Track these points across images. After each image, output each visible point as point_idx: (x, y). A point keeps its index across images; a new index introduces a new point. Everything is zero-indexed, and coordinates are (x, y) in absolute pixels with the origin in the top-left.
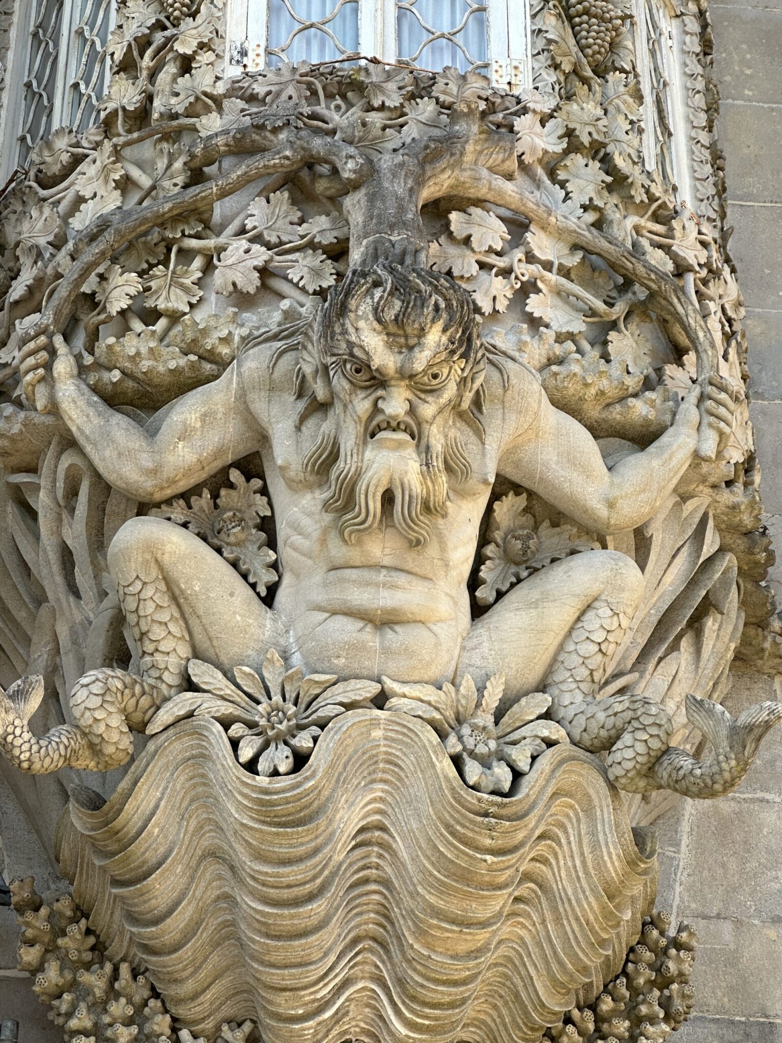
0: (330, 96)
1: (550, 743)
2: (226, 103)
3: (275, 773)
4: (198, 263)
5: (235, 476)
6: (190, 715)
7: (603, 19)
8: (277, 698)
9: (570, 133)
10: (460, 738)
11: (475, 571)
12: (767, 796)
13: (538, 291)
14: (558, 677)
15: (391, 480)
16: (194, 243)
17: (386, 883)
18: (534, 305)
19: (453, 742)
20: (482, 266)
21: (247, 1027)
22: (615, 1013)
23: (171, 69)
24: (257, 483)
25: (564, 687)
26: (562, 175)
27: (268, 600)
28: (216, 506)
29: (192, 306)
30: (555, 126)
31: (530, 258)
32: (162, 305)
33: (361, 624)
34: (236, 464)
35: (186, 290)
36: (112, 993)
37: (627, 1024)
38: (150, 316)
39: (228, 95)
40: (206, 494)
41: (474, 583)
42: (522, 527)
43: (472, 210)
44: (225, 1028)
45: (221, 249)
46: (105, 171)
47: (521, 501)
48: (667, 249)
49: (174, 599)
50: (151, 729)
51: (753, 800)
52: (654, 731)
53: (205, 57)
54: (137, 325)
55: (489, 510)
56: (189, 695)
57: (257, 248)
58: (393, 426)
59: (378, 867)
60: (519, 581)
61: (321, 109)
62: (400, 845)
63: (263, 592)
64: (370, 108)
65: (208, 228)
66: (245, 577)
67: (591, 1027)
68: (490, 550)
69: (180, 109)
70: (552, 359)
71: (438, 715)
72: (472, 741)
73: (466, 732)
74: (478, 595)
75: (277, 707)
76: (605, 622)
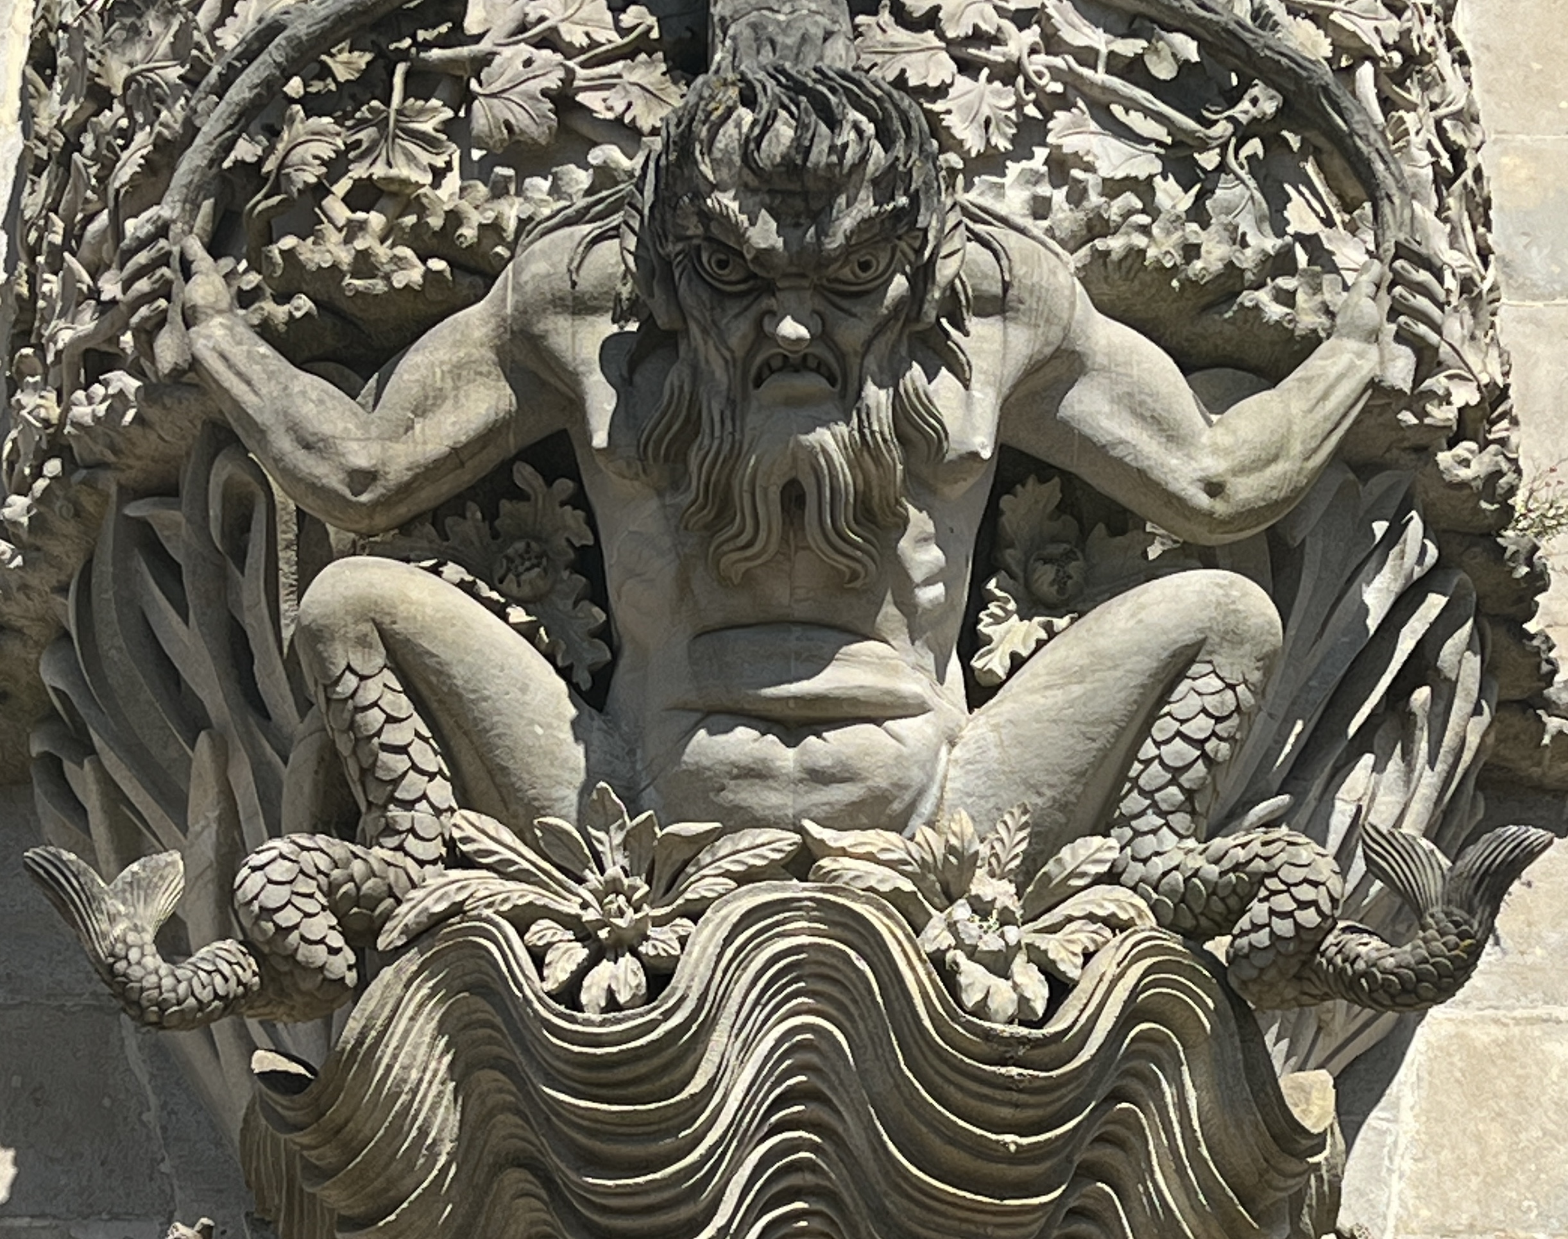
3: (612, 1004)
4: (443, 92)
5: (525, 474)
6: (457, 910)
8: (615, 872)
10: (952, 926)
12: (1557, 1011)
13: (1072, 104)
14: (1129, 807)
15: (795, 468)
16: (438, 57)
19: (936, 935)
20: (963, 63)
24: (565, 486)
25: (1140, 824)
28: (495, 533)
29: (436, 172)
31: (1053, 44)
32: (381, 173)
34: (527, 454)
35: (425, 143)
40: (473, 509)
41: (968, 643)
42: (1054, 540)
45: (483, 63)
47: (1052, 491)
48: (1320, 18)
49: (420, 702)
50: (388, 939)
51: (1531, 1021)
52: (1306, 893)
54: (340, 212)
56: (455, 874)
57: (545, 56)
58: (794, 363)
59: (813, 1169)
60: (1052, 634)
62: (849, 1127)
63: (585, 680)
65: (461, 27)
68: (995, 582)
70: (1098, 227)
71: (907, 886)
72: (971, 928)
73: (961, 911)
74: (977, 663)
75: (614, 887)
76: (1210, 702)
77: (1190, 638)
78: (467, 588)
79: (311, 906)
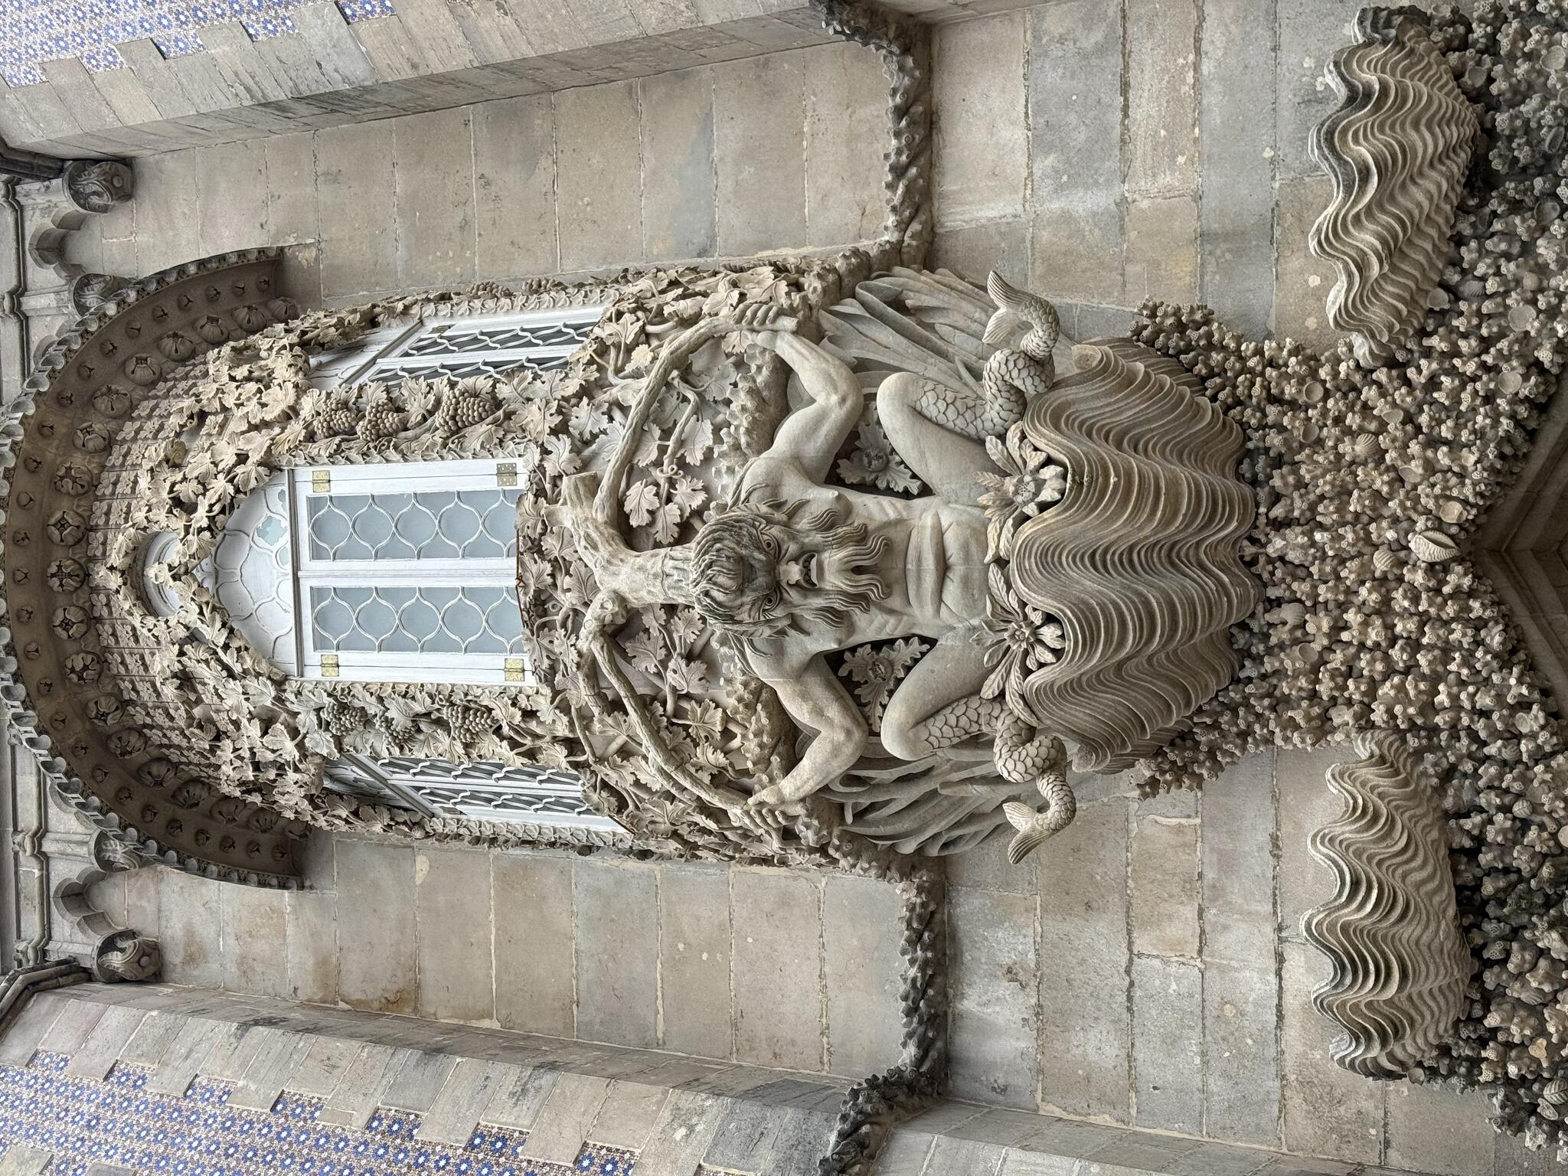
0: (545, 613)
1: (1023, 437)
2: (558, 688)
3: (1062, 637)
4: (685, 705)
5: (843, 672)
6: (1022, 697)
7: (458, 403)
8: (1006, 635)
9: (554, 432)
10: (1025, 503)
11: (897, 495)
12: (1029, 237)
13: (683, 456)
14: (971, 430)
15: (846, 570)
16: (670, 706)
17: (1131, 548)
18: (695, 457)
19: (1031, 509)
20: (669, 500)
21: (1234, 631)
22: (1206, 364)
23: (533, 725)
24: (847, 656)
25: (980, 427)
26: (587, 436)
27: (932, 642)
28: (866, 682)
29: (717, 706)
30: (552, 443)
31: (658, 463)
32: (719, 728)
33: (948, 581)
34: (835, 671)
35: (706, 710)
36: (1216, 726)
37: (1214, 355)
38: (727, 735)
39: (552, 686)
40: (857, 692)
41: (906, 495)
42: (861, 460)
43: (627, 509)
44: (1236, 647)
45: (674, 689)
46: (615, 767)
47: (843, 462)
48: (630, 349)
49: (938, 712)
50: (1034, 722)
51: (1033, 248)
52: (1011, 365)
53: (523, 702)
54: (735, 743)
55: (852, 487)
56: (1008, 697)
57: (671, 665)
58: (806, 572)
59: (1121, 555)
60: (902, 462)
61: (558, 618)
62: (1105, 542)
63: (926, 647)
64: (555, 585)
65: (657, 697)
66: (916, 661)
67: (1218, 380)
68: (882, 485)
69: (565, 719)
70: (736, 447)
71: (1010, 522)
72: (1027, 495)
73: (1019, 499)
74: (915, 492)
75: (1013, 636)
76: (932, 401)
77: (906, 409)
78: (891, 693)
79: (1024, 753)
